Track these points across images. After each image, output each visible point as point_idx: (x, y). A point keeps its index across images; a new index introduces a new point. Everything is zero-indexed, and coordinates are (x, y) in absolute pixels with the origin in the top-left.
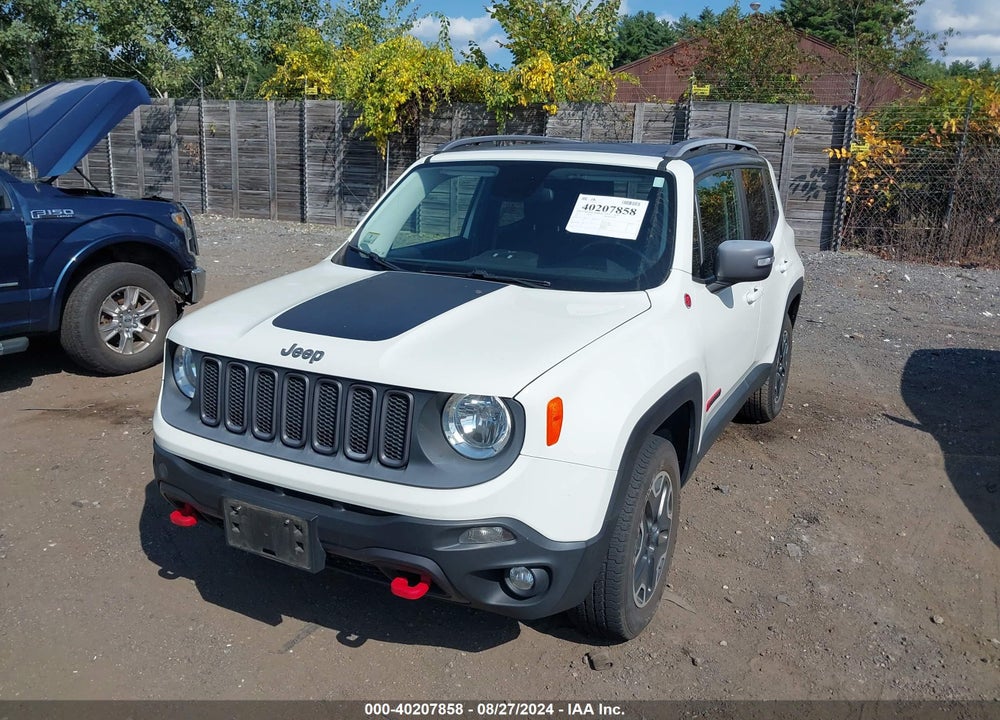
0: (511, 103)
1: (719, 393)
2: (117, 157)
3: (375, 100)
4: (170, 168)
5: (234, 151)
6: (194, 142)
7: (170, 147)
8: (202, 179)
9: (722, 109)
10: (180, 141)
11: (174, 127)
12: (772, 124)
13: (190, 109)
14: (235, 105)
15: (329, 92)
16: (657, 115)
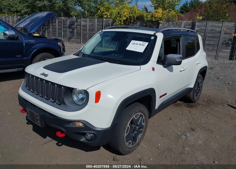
0: (151, 20)
1: (166, 94)
2: (64, 31)
3: (119, 19)
4: (74, 33)
5: (88, 30)
6: (79, 27)
7: (74, 29)
8: (81, 36)
9: (204, 23)
10: (76, 27)
11: (75, 24)
12: (218, 27)
13: (79, 20)
14: (89, 20)
15: (109, 17)
16: (187, 24)
